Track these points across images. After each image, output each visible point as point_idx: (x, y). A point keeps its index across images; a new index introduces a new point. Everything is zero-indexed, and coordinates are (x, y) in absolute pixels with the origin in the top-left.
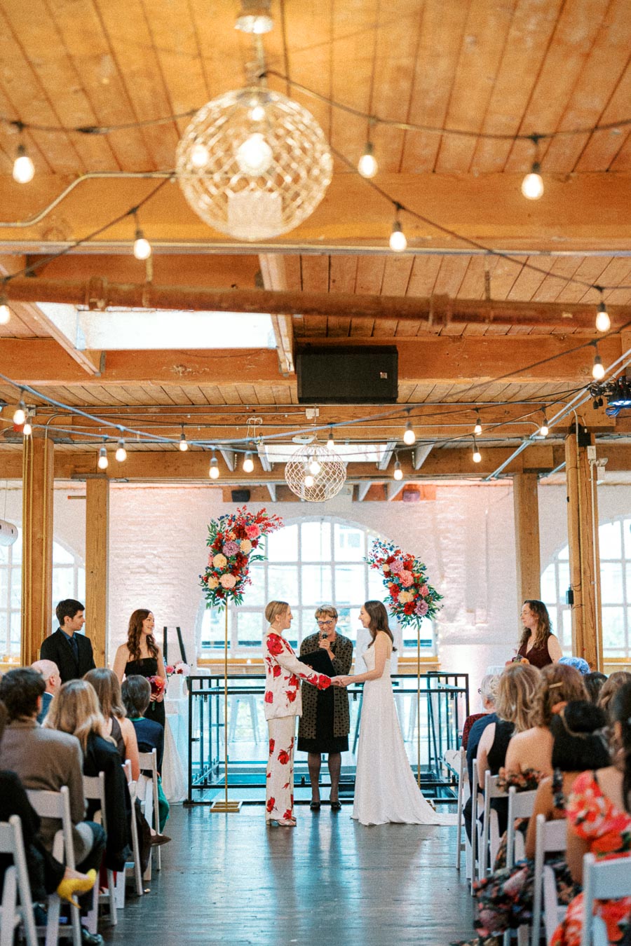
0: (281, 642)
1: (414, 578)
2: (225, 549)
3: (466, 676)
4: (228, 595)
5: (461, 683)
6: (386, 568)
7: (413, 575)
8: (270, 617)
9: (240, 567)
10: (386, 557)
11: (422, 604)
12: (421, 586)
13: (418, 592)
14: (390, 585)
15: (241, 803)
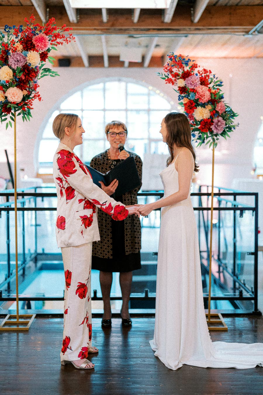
0: (74, 159)
1: (211, 93)
2: (11, 61)
3: (256, 195)
4: (15, 111)
5: (250, 202)
6: (181, 83)
7: (210, 90)
8: (59, 131)
9: (27, 81)
10: (180, 72)
11: (219, 121)
12: (218, 103)
13: (214, 109)
14: (185, 101)
15: (34, 316)
